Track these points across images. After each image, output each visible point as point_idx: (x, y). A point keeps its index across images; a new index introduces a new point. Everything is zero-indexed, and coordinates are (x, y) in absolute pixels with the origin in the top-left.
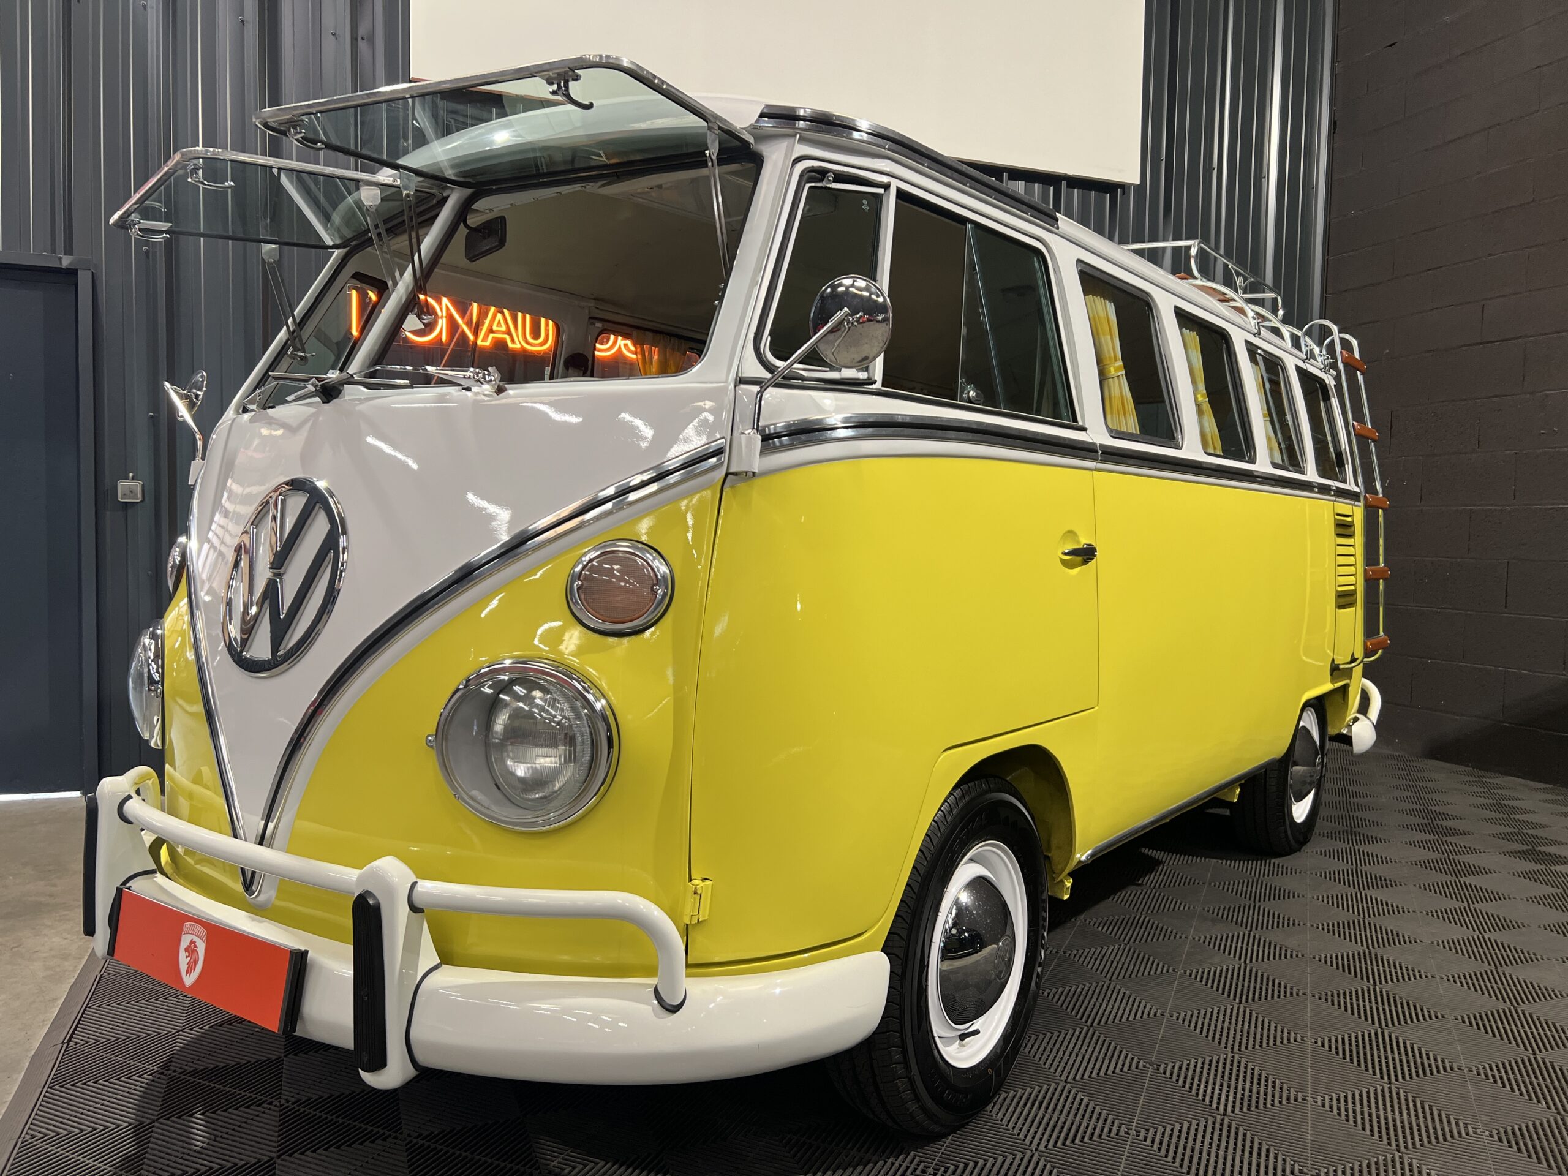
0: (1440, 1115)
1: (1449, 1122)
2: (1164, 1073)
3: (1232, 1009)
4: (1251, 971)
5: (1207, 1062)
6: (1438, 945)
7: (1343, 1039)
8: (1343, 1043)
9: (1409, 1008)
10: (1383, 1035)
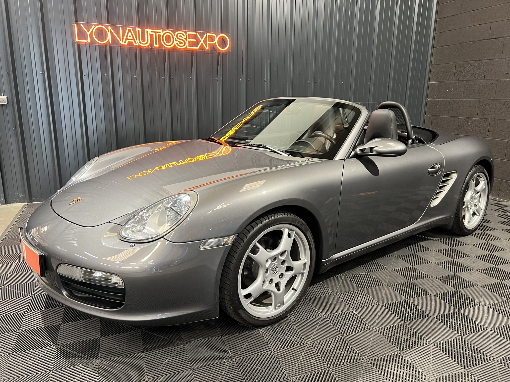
0: (418, 336)
1: (421, 338)
2: (327, 318)
3: (358, 291)
4: (369, 275)
5: (343, 313)
6: (437, 264)
7: (393, 303)
8: (393, 305)
9: (420, 290)
10: (407, 302)
